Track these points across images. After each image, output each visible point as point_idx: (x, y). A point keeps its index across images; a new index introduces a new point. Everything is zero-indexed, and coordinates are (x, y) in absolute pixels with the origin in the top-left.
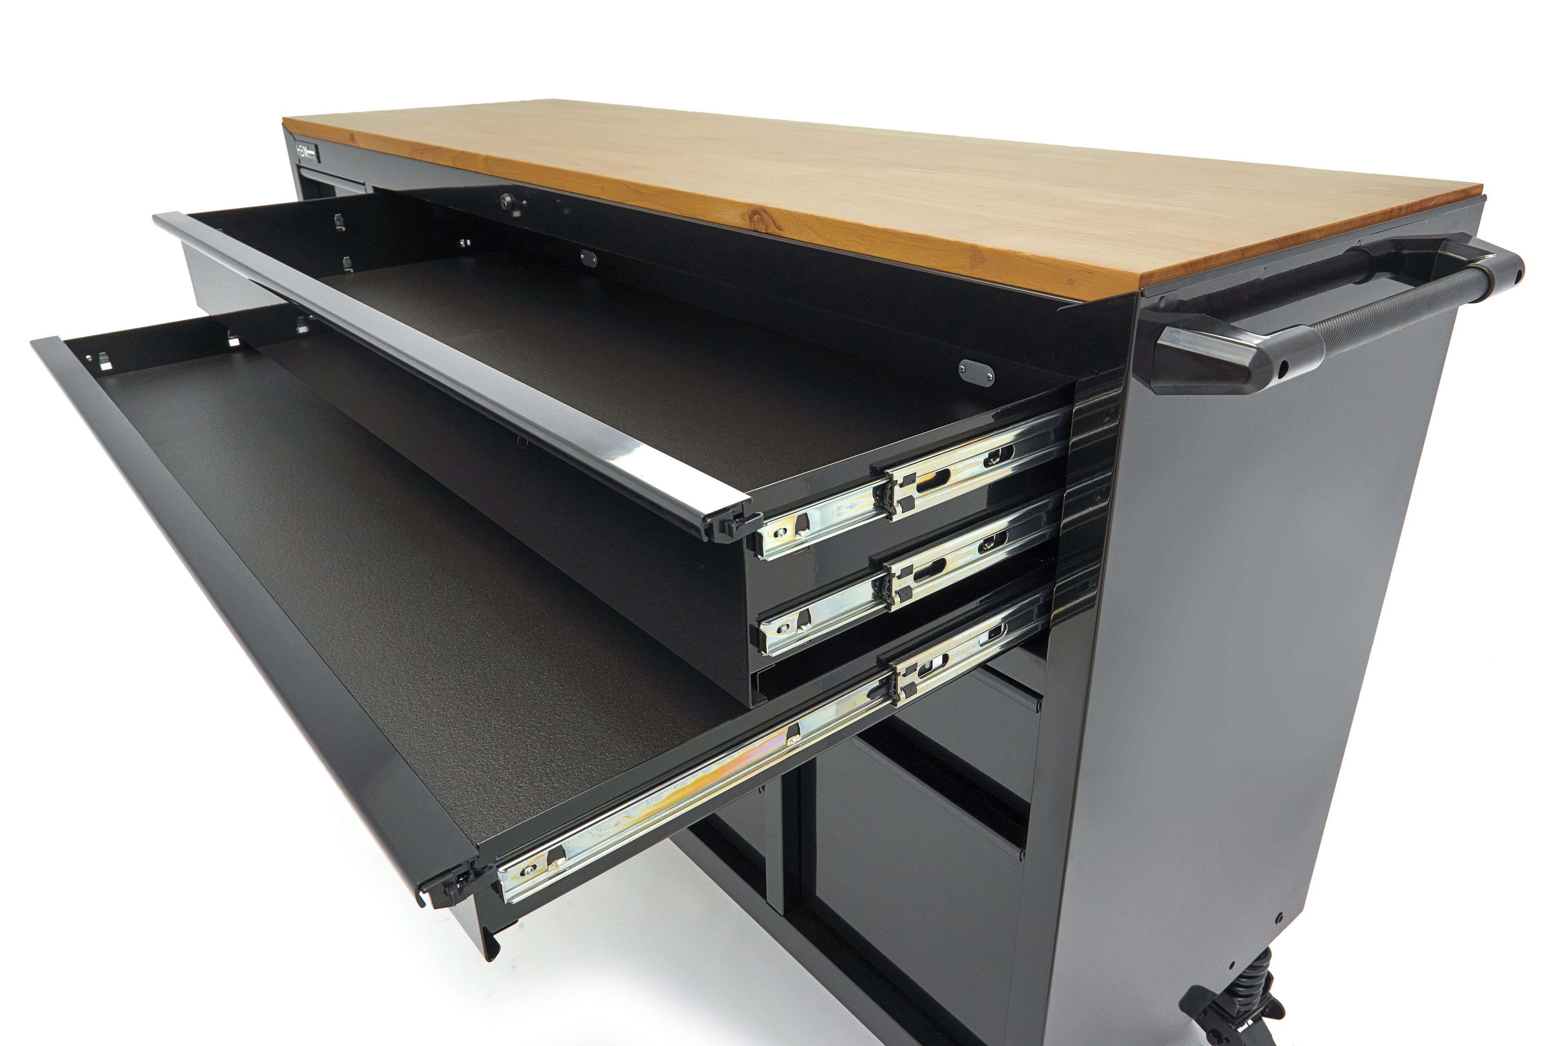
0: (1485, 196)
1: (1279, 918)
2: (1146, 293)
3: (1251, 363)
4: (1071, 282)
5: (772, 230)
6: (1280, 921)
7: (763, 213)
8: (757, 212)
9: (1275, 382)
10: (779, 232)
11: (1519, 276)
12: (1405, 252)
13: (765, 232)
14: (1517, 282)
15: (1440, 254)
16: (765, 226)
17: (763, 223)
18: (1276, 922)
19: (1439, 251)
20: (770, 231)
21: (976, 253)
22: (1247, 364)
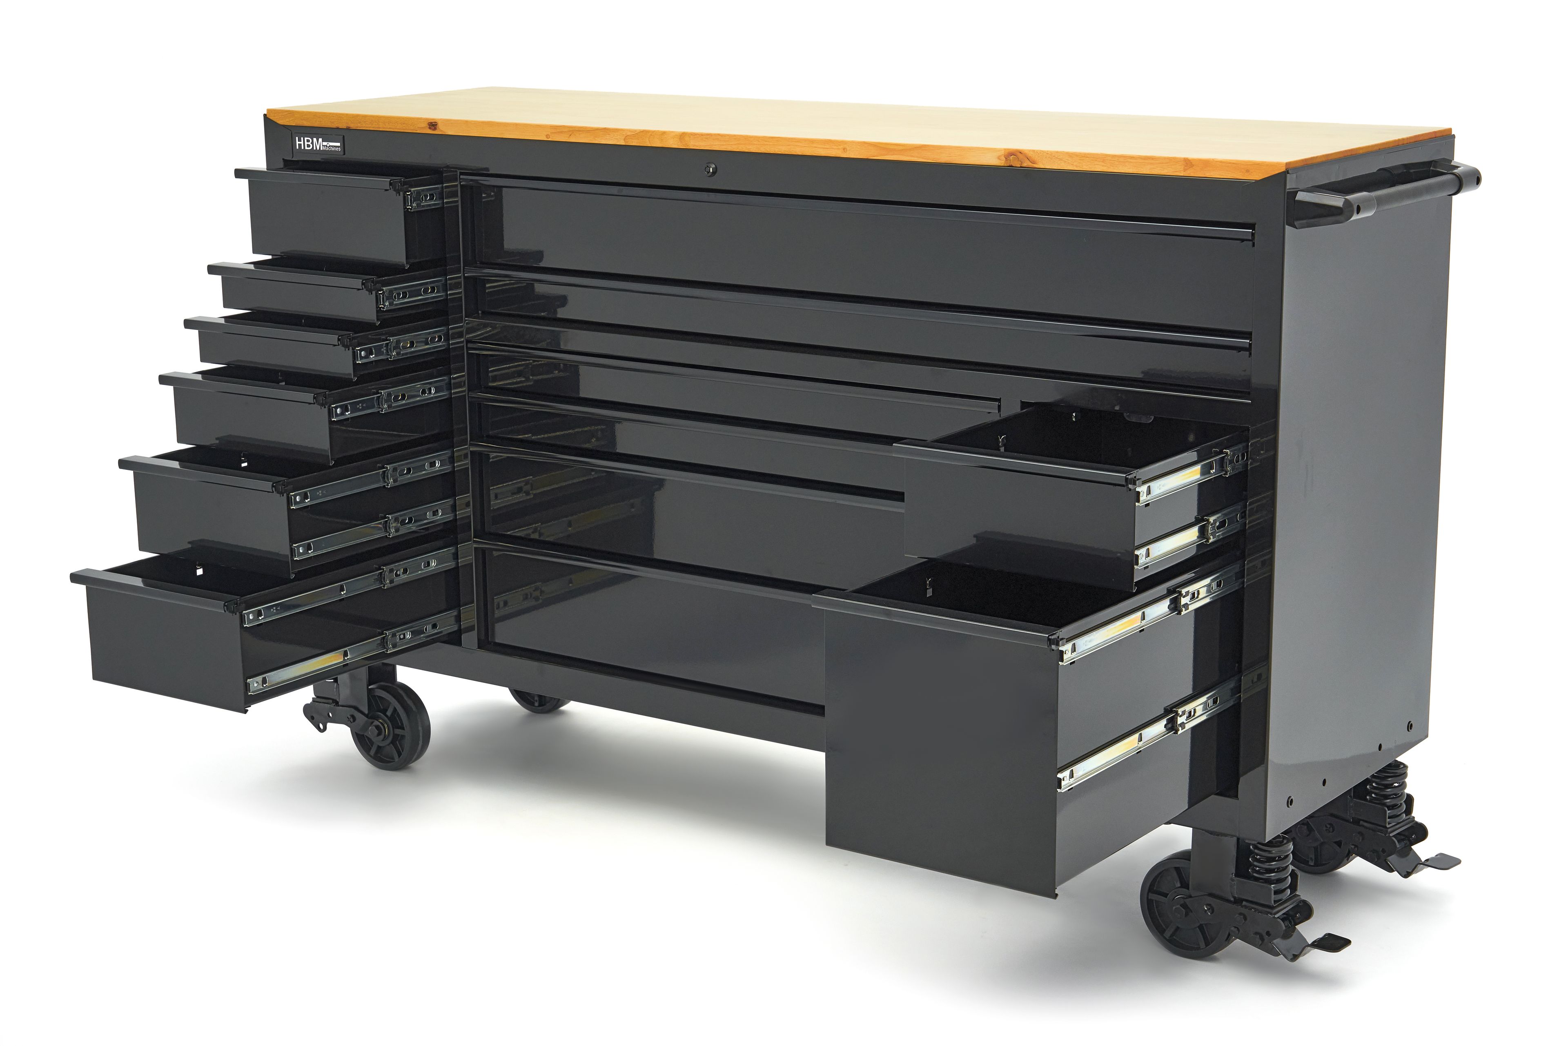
0: (1454, 135)
1: (1410, 726)
2: (1290, 172)
3: (1343, 205)
4: (1248, 171)
5: (1026, 164)
6: (1411, 729)
7: (1019, 154)
8: (1012, 154)
9: (1355, 217)
10: (1033, 165)
11: (1478, 181)
12: (1412, 171)
13: (1019, 166)
14: (1477, 184)
15: (1433, 170)
16: (1020, 162)
17: (1018, 160)
18: (1408, 730)
19: (1431, 168)
20: (1024, 165)
21: (1188, 163)
22: (1341, 206)
